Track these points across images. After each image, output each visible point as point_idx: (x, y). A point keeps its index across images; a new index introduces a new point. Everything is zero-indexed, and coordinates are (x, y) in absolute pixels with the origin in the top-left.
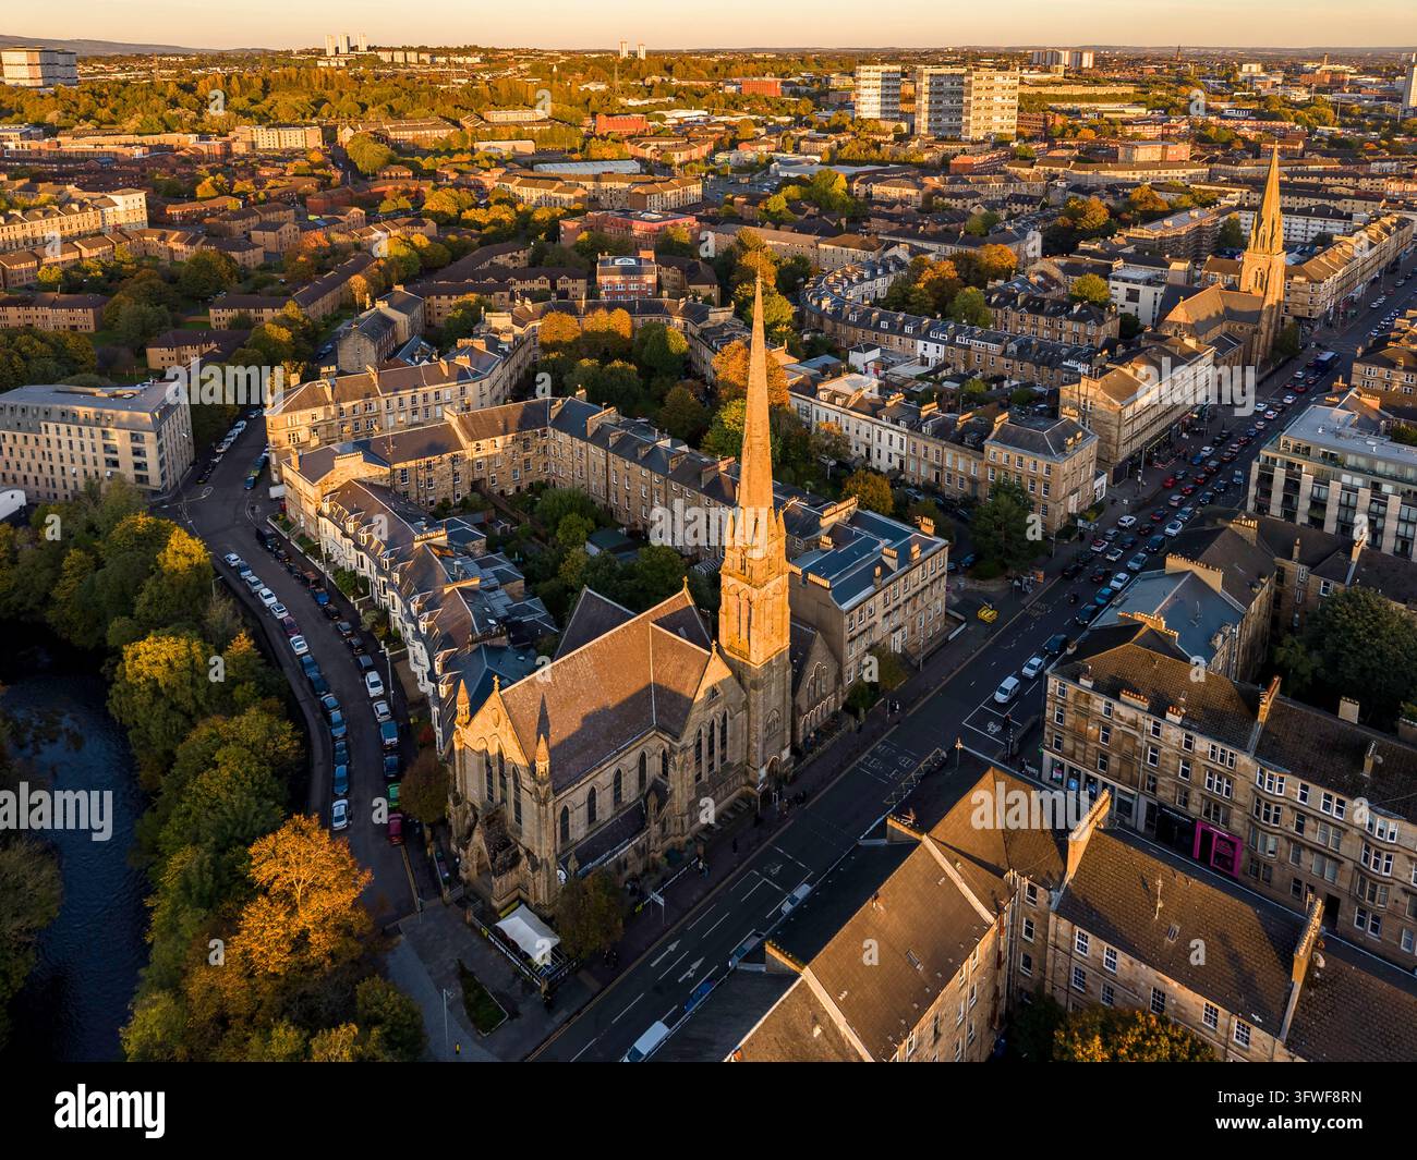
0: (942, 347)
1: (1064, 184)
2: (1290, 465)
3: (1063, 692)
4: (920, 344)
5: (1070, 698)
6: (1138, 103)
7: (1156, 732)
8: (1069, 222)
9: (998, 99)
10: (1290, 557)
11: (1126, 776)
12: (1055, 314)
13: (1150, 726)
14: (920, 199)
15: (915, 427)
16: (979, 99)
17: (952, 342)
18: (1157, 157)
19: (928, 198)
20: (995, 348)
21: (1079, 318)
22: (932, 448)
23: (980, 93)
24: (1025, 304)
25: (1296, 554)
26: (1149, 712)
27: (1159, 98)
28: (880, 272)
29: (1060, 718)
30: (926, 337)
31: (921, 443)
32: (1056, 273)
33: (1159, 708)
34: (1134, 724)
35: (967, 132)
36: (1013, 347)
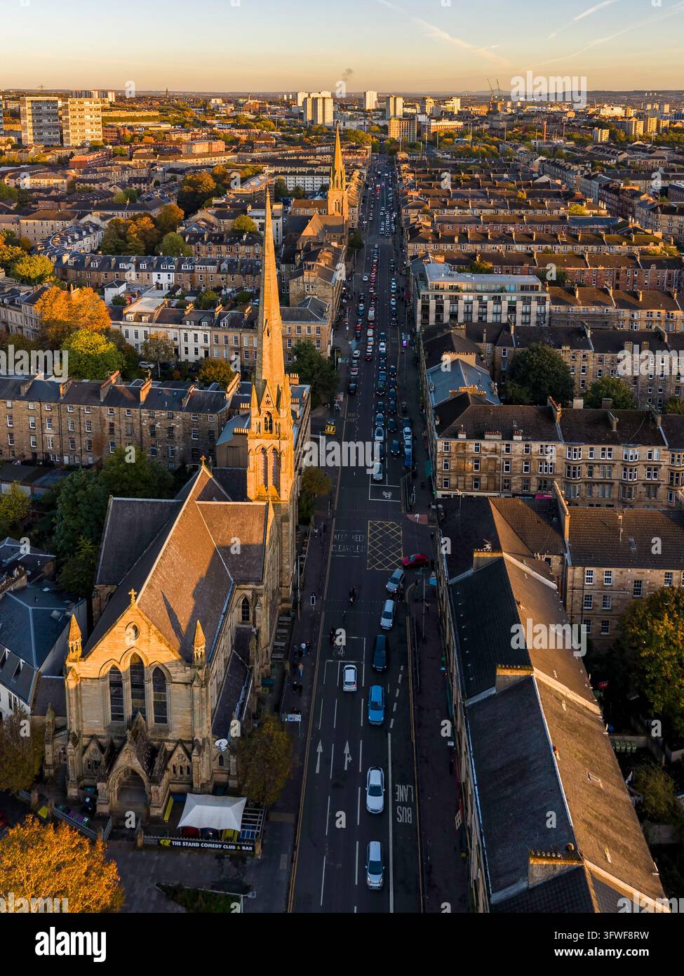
0: (172, 275)
1: (161, 169)
2: (436, 297)
3: (447, 448)
4: (155, 275)
5: (453, 450)
6: (164, 122)
7: (508, 450)
8: (192, 189)
9: (88, 117)
10: (482, 341)
11: (492, 486)
12: (232, 243)
13: (504, 448)
14: (65, 186)
15: (215, 324)
16: (75, 117)
17: (178, 270)
18: (206, 150)
19: (71, 185)
20: (212, 268)
21: (248, 243)
22: (232, 335)
23: (75, 113)
24: (209, 239)
25: (484, 338)
26: (503, 439)
27: (176, 118)
28: (84, 233)
29: (446, 466)
30: (158, 269)
31: (221, 335)
32: (212, 219)
33: (508, 436)
34: (495, 451)
35: (68, 141)
36: (225, 266)
